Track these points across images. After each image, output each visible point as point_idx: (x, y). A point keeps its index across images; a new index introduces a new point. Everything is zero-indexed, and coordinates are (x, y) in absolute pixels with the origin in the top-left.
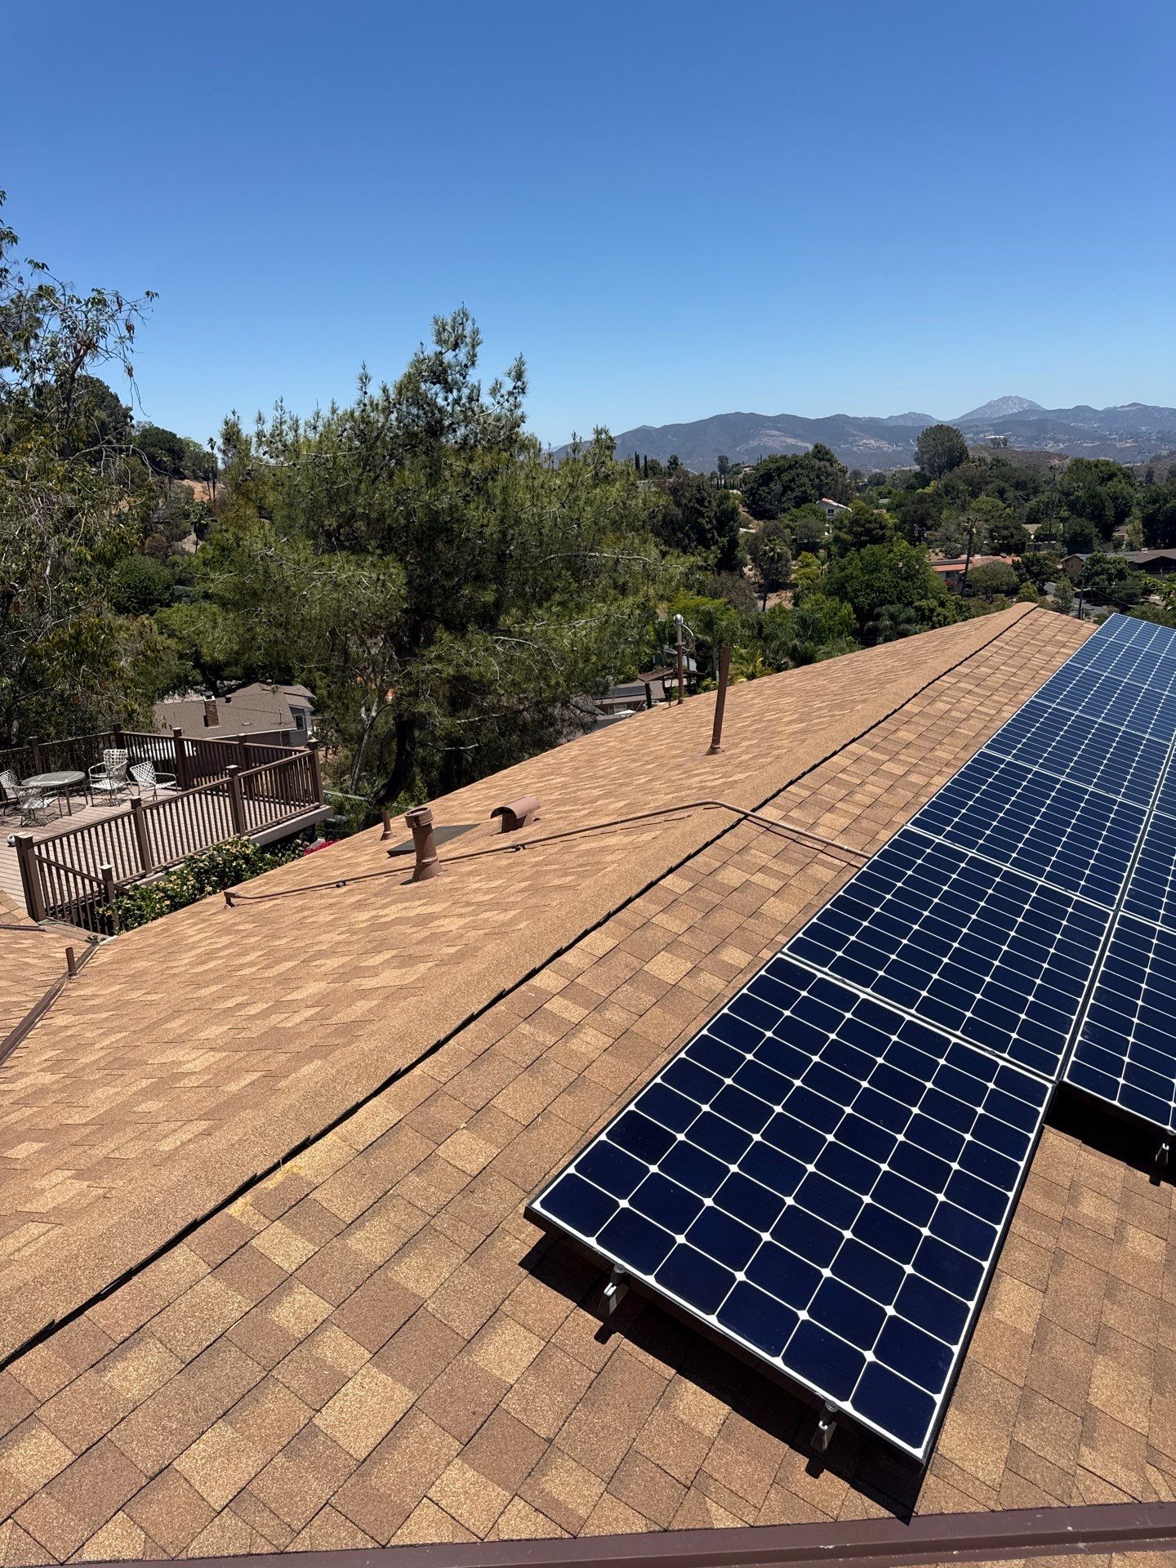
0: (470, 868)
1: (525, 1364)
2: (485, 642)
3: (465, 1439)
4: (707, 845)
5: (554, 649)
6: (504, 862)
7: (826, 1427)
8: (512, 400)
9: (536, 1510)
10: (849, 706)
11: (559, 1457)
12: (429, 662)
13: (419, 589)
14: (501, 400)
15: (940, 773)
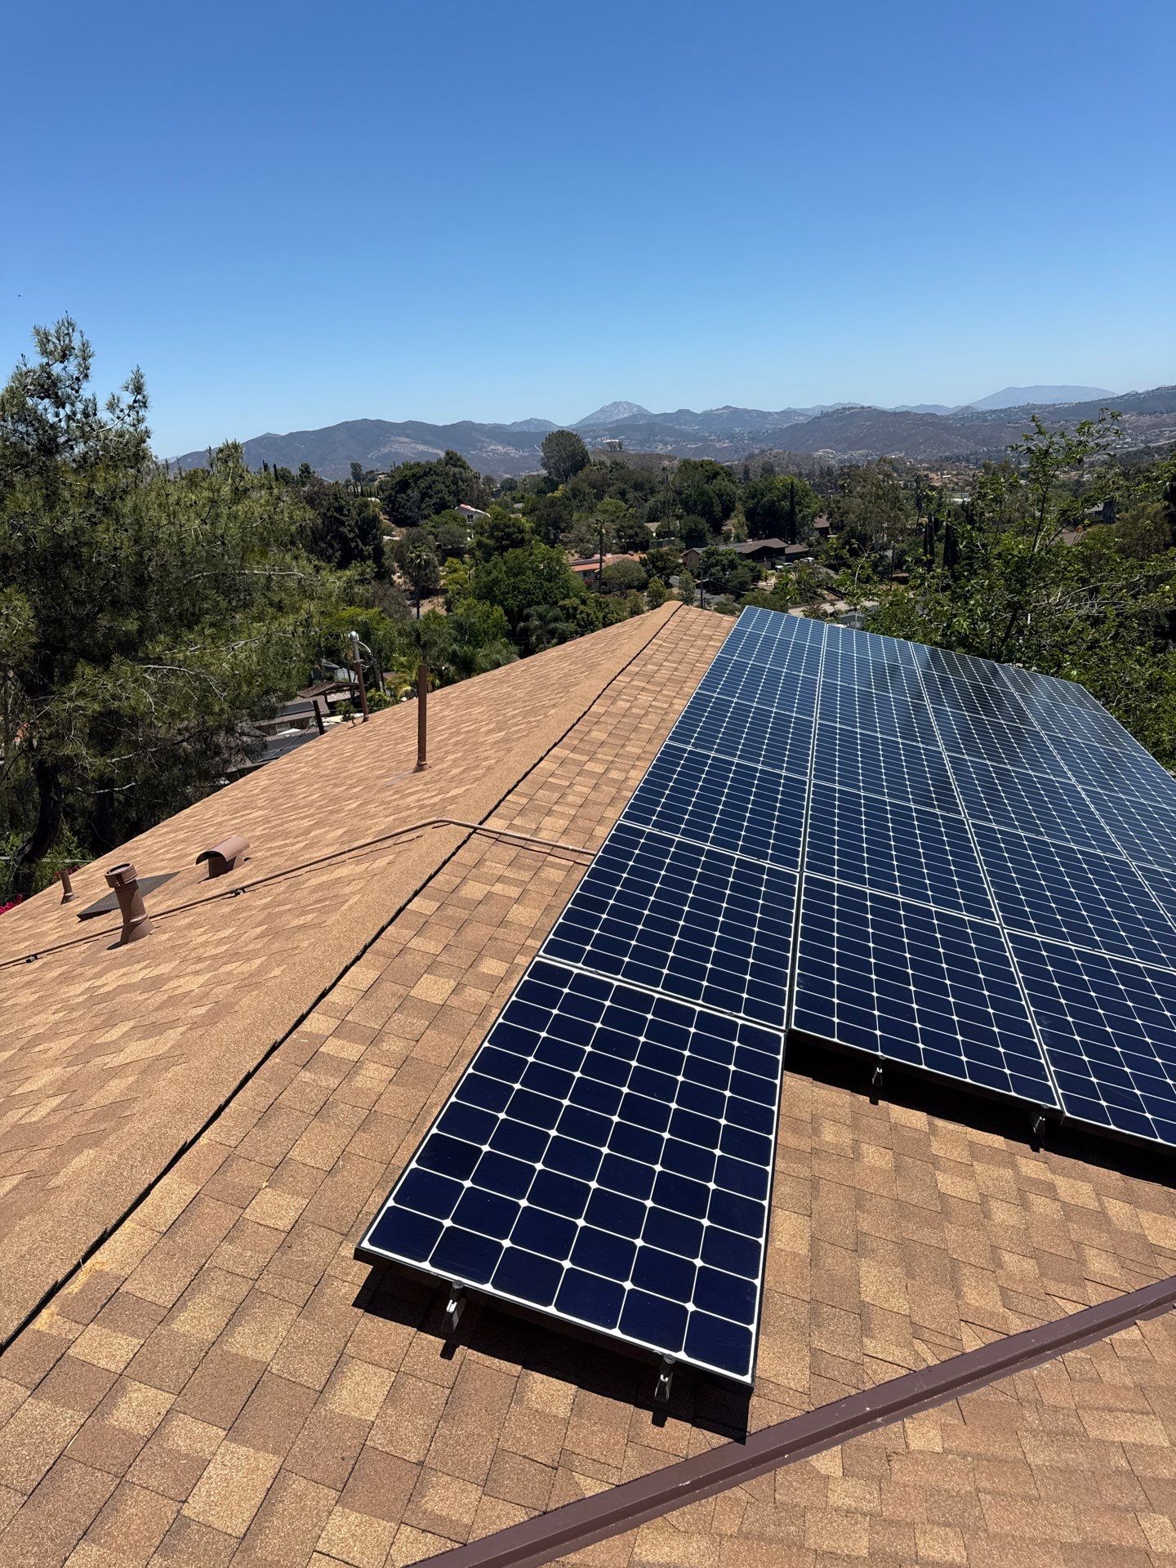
0: (187, 921)
1: (382, 1398)
2: (133, 673)
3: (340, 1486)
4: (445, 863)
5: (212, 674)
6: (226, 910)
7: (667, 1379)
8: (133, 414)
9: (424, 1531)
10: (541, 712)
11: (433, 1476)
12: (70, 700)
13: (46, 619)
14: (121, 415)
15: (634, 767)
